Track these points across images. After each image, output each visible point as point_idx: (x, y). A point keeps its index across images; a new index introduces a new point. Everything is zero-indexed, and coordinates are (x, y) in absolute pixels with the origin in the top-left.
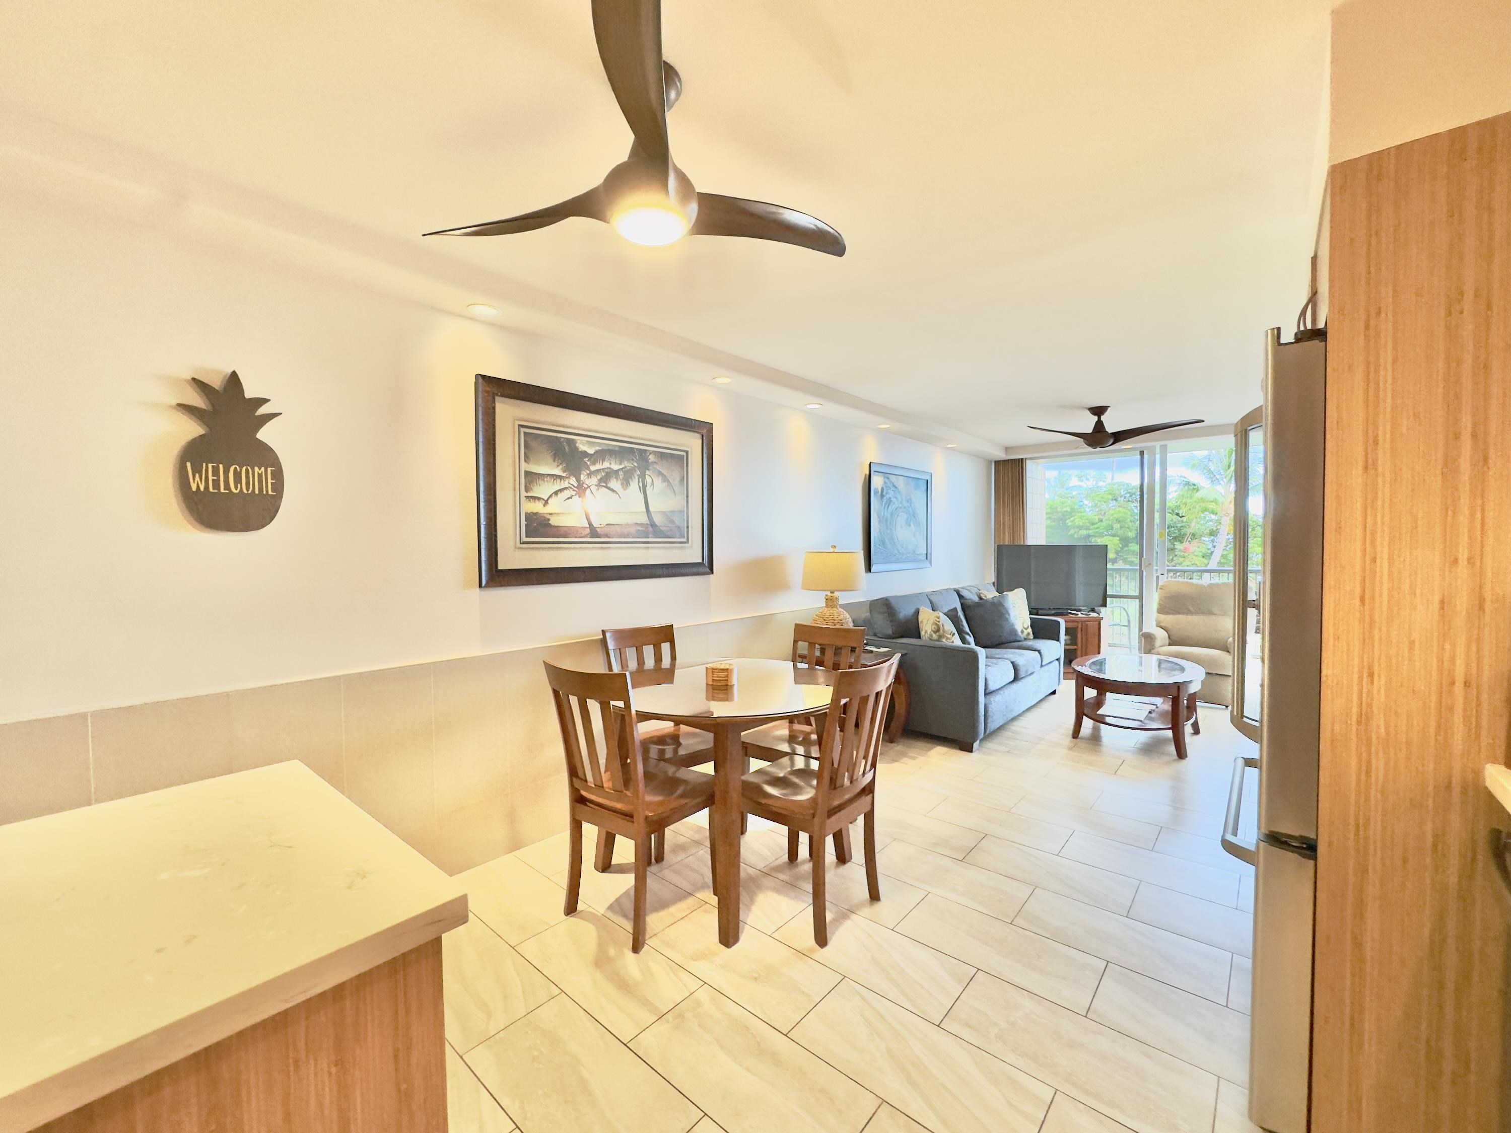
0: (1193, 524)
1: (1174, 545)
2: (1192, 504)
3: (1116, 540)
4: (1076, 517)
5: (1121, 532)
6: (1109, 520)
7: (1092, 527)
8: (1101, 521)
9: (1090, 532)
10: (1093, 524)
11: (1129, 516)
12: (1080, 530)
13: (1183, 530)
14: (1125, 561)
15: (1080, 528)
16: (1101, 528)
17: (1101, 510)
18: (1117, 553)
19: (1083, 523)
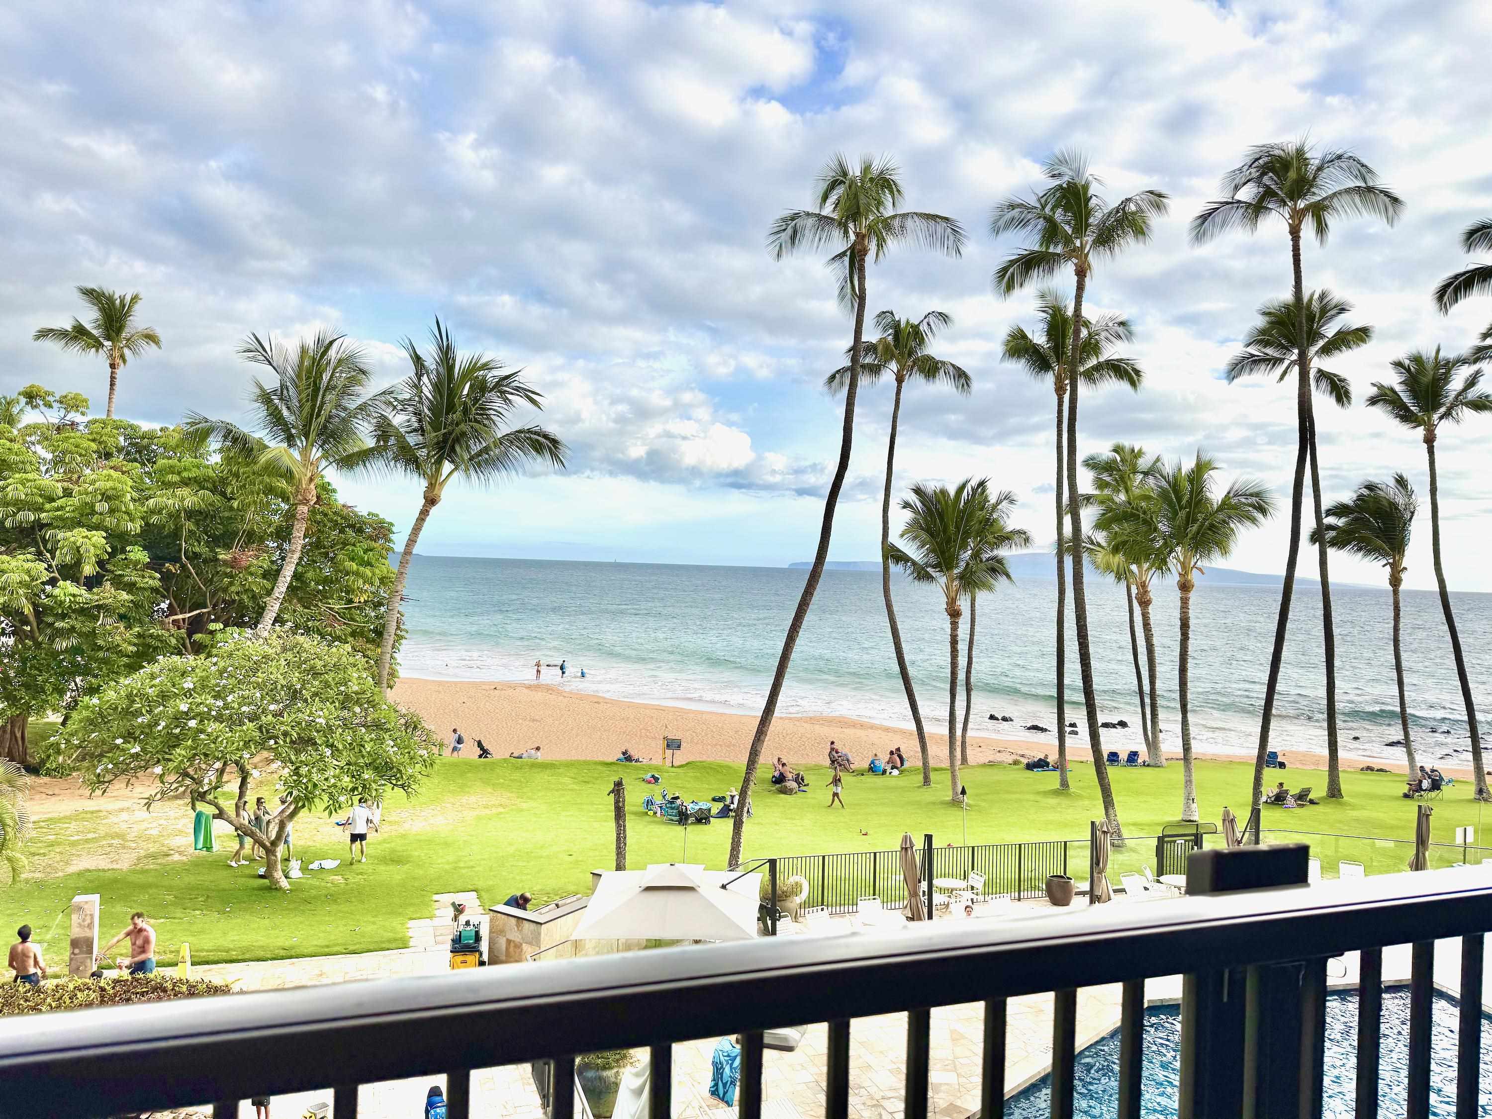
0: (249, 515)
1: (216, 553)
2: (248, 477)
3: (98, 538)
4: (10, 481)
5: (109, 521)
6: (87, 494)
7: (47, 506)
8: (68, 493)
9: (43, 515)
10: (52, 500)
11: (129, 489)
12: (19, 510)
13: (233, 525)
14: (119, 583)
15: (20, 505)
16: (67, 509)
17: (71, 471)
18: (101, 563)
19: (26, 495)
